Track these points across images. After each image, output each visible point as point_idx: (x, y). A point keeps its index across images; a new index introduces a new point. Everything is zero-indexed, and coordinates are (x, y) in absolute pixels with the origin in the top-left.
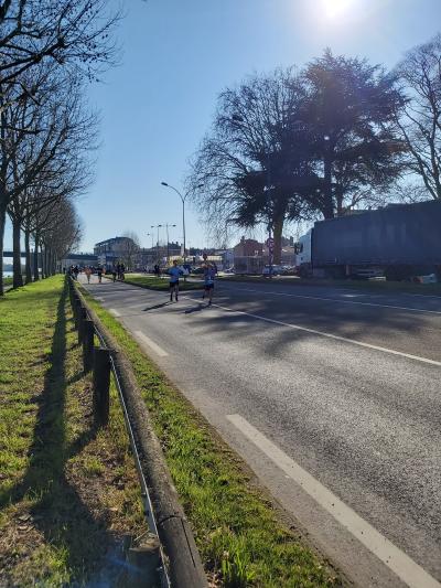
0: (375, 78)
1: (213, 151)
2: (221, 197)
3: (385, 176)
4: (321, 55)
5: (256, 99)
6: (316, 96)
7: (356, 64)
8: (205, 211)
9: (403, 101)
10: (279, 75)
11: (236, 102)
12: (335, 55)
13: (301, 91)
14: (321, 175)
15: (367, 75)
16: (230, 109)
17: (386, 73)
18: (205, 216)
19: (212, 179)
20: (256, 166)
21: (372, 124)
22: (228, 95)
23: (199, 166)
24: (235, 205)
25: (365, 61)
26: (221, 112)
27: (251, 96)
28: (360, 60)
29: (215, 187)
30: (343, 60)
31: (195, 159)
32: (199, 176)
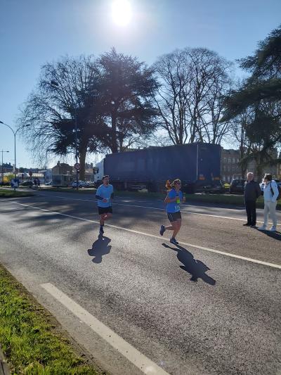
0: (142, 70)
1: (37, 103)
2: (43, 134)
3: (147, 129)
4: (109, 51)
5: (67, 72)
6: (106, 76)
7: (130, 60)
8: (31, 143)
9: (157, 86)
10: (83, 59)
11: (54, 73)
12: (118, 53)
13: (97, 72)
14: (110, 125)
15: (137, 67)
16: (50, 76)
17: (148, 68)
18: (31, 146)
19: (36, 121)
20: (68, 116)
21: (140, 97)
22: (48, 67)
23: (27, 112)
24: (53, 140)
25: (136, 59)
26: (44, 78)
27: (64, 70)
28: (133, 58)
29: (39, 127)
30: (122, 56)
31: (24, 107)
32: (27, 119)
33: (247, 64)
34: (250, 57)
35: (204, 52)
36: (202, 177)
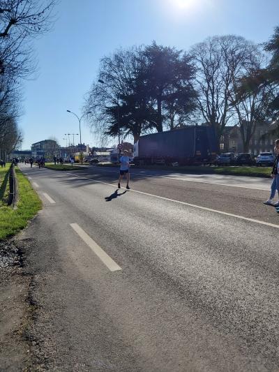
0: (181, 57)
1: (98, 92)
5: (122, 62)
6: (151, 66)
7: (169, 49)
8: (94, 126)
10: (135, 49)
11: (111, 64)
12: (158, 44)
13: (142, 62)
15: (177, 55)
16: (107, 68)
17: (187, 54)
19: (98, 108)
20: (120, 102)
22: (105, 60)
23: (90, 101)
24: (111, 124)
25: (174, 48)
26: (102, 70)
29: (100, 112)
30: (162, 48)
31: (88, 96)
32: (91, 106)
34: (272, 41)
35: (232, 38)
36: (199, 153)
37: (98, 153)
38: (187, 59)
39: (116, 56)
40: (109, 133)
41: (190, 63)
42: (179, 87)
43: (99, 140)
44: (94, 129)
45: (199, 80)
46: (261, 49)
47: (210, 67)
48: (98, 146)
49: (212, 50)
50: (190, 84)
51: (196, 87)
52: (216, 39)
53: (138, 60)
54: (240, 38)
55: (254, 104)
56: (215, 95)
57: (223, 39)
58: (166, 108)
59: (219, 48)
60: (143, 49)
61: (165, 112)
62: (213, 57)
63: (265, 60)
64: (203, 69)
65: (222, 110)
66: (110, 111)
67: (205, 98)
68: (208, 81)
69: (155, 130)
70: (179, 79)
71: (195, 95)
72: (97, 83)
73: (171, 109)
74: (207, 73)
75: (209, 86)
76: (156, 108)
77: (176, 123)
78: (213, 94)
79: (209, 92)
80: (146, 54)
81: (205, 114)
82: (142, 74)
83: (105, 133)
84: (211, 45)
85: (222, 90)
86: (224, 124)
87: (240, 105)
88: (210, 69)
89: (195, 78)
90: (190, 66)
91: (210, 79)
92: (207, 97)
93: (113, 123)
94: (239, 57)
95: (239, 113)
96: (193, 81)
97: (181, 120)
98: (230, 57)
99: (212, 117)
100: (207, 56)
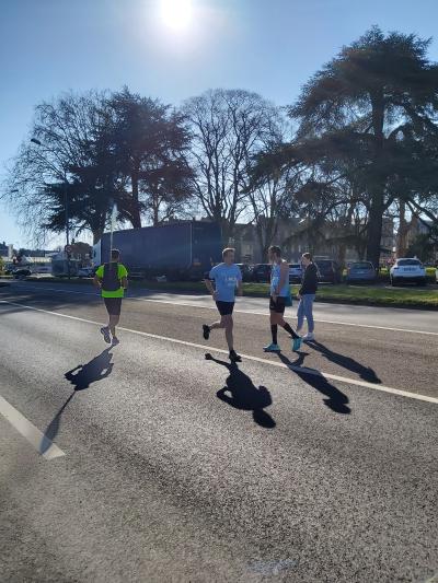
0: (168, 115)
1: (29, 158)
4: (120, 91)
5: (73, 113)
6: (121, 125)
7: (150, 101)
8: (23, 214)
9: (190, 137)
10: (94, 95)
11: (53, 115)
12: (132, 92)
13: (107, 117)
15: (162, 112)
16: (47, 121)
17: (177, 111)
19: (30, 184)
22: (43, 108)
23: (16, 171)
25: (157, 101)
26: (39, 123)
28: (153, 99)
30: (139, 98)
31: (13, 164)
32: (17, 181)
33: (294, 113)
34: (298, 103)
35: (242, 94)
36: (197, 263)
37: (30, 260)
38: (178, 118)
39: (63, 103)
40: (49, 227)
41: (182, 125)
42: (165, 159)
43: (31, 237)
44: (22, 219)
45: (195, 153)
46: (284, 114)
47: (212, 135)
48: (30, 247)
49: (214, 110)
50: (183, 157)
51: (192, 163)
52: (220, 93)
53: (100, 113)
54: (255, 96)
55: (275, 193)
56: (220, 177)
57: (231, 94)
58: (146, 191)
59: (225, 107)
60: (108, 97)
61: (144, 198)
62: (216, 120)
63: (289, 131)
64: (201, 135)
65: (230, 199)
66: (51, 190)
67: (206, 180)
68: (210, 155)
69: (128, 225)
70: (166, 148)
71: (191, 174)
72: (28, 143)
73: (154, 193)
74: (207, 142)
75: (211, 162)
76: (129, 189)
77: (162, 215)
78: (216, 174)
79: (212, 172)
80: (113, 105)
81: (206, 204)
82: (107, 135)
83: (43, 226)
84: (213, 102)
85: (230, 169)
86: (233, 220)
87: (256, 194)
88: (213, 138)
89: (189, 148)
90: (182, 129)
91: (211, 152)
92: (208, 178)
93: (56, 210)
94: (253, 123)
95: (254, 205)
96: (187, 153)
97: (169, 211)
98: (241, 122)
99: (217, 208)
100: (208, 118)
